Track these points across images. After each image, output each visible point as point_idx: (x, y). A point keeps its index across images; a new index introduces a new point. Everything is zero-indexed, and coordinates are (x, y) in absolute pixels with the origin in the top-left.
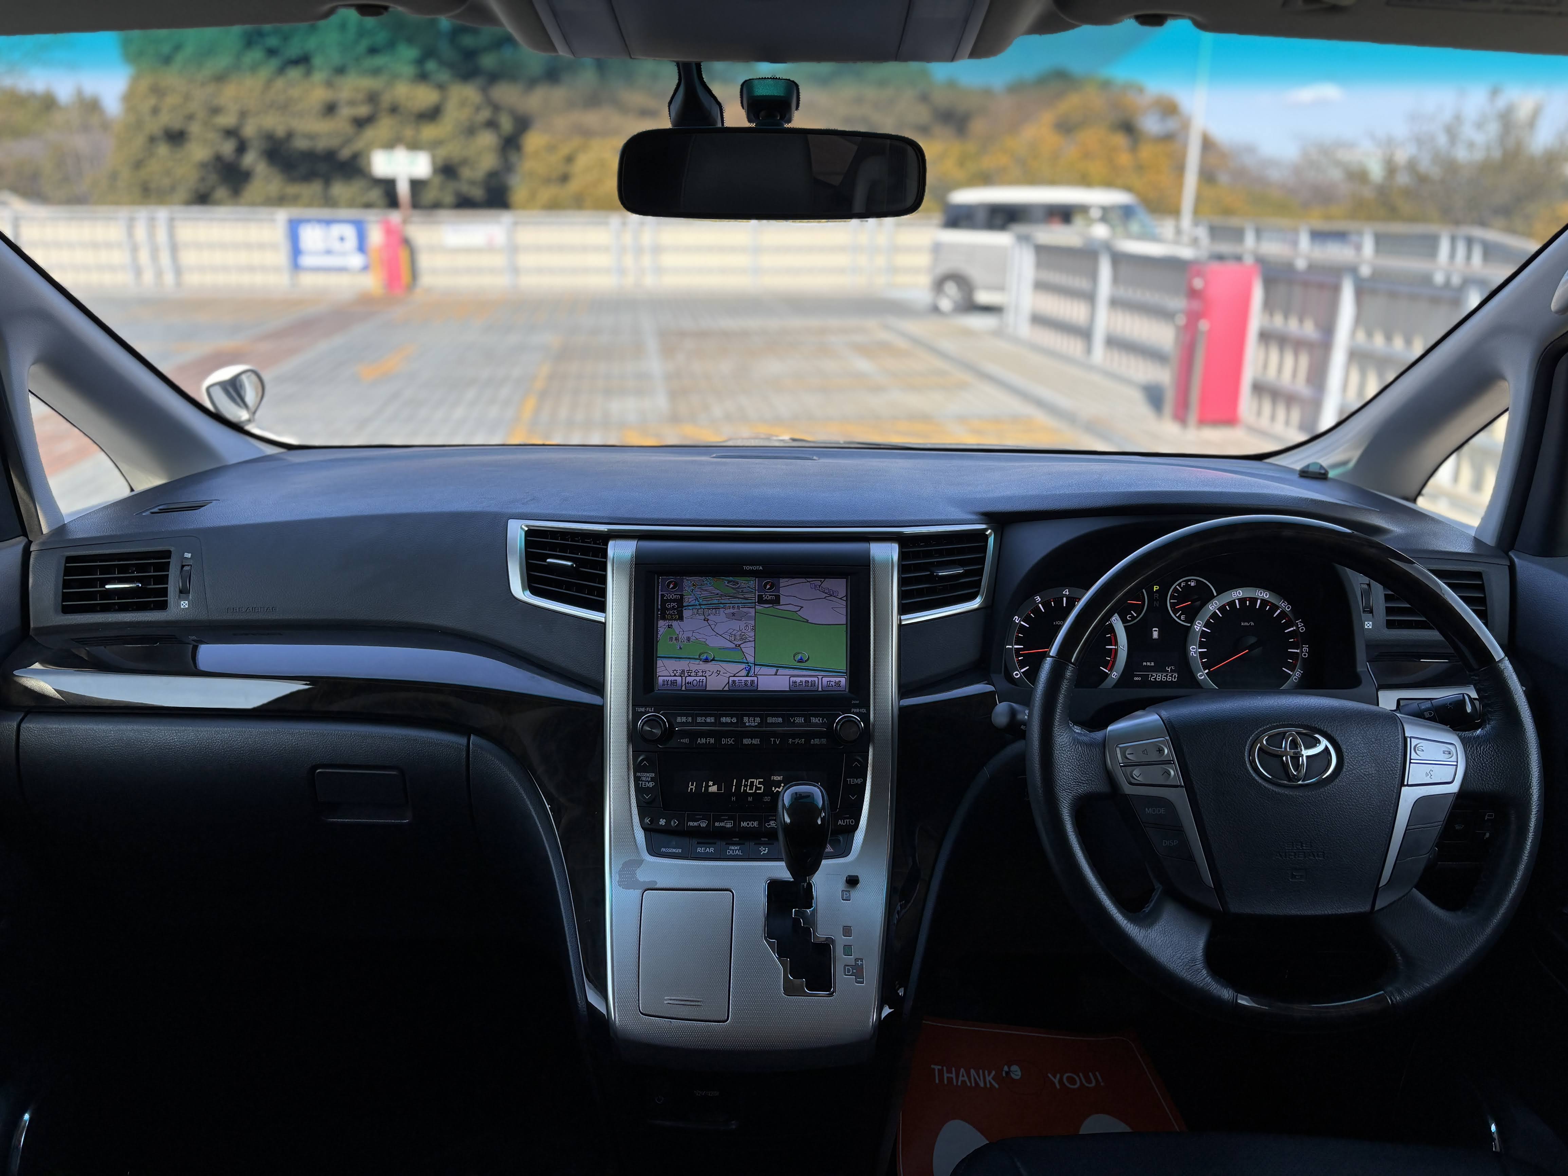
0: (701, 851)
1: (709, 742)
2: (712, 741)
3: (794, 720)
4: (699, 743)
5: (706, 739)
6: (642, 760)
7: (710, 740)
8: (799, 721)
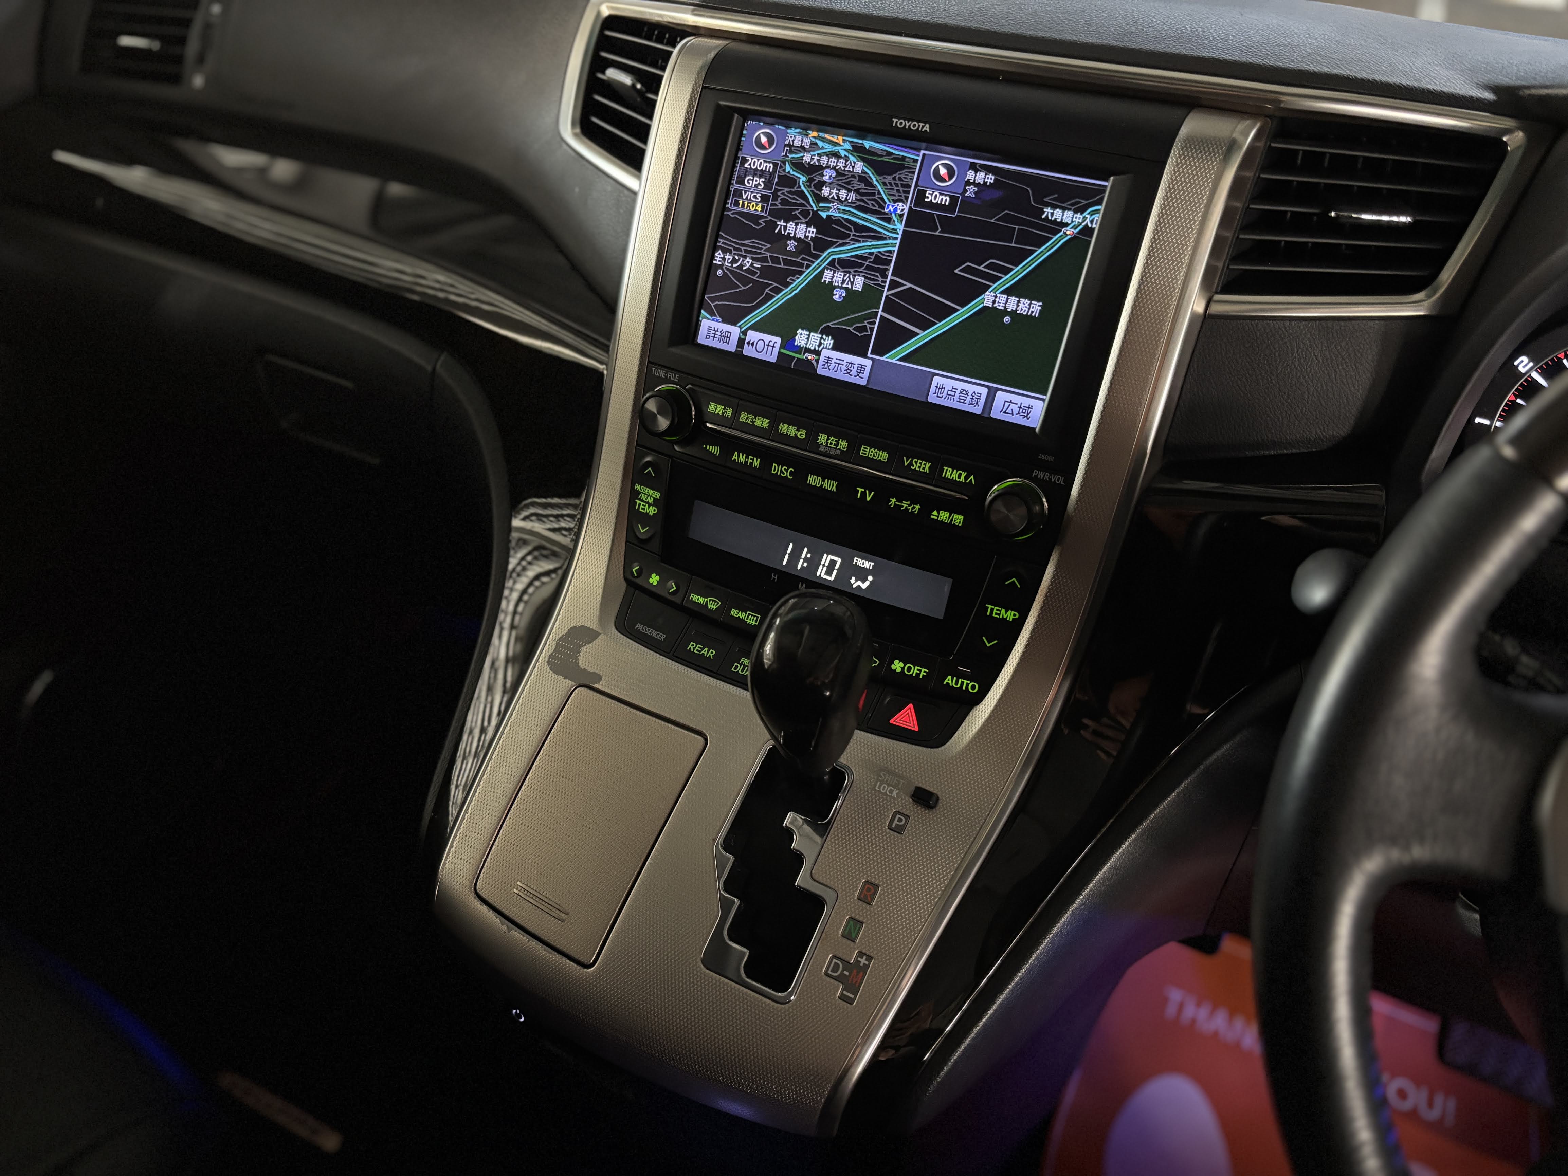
0: (694, 649)
1: (751, 463)
2: (757, 463)
3: (911, 464)
4: (735, 459)
5: (747, 457)
6: (648, 464)
7: (753, 460)
8: (919, 467)
